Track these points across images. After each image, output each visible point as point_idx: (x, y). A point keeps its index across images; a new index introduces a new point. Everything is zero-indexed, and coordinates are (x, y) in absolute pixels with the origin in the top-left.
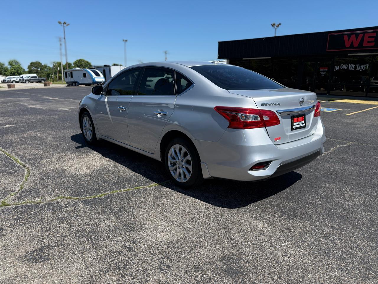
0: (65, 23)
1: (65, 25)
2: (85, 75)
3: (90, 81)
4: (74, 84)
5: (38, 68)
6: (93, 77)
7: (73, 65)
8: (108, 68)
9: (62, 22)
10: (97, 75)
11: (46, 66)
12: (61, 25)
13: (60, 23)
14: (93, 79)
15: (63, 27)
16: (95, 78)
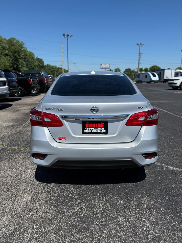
0: (141, 44)
1: (141, 45)
2: (146, 77)
3: (149, 80)
4: (139, 82)
5: (129, 72)
6: (151, 78)
7: (149, 70)
8: (163, 71)
9: (139, 44)
10: (154, 76)
11: (133, 71)
12: (138, 46)
13: (138, 44)
14: (151, 79)
15: (139, 47)
16: (152, 78)
